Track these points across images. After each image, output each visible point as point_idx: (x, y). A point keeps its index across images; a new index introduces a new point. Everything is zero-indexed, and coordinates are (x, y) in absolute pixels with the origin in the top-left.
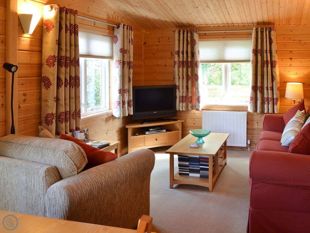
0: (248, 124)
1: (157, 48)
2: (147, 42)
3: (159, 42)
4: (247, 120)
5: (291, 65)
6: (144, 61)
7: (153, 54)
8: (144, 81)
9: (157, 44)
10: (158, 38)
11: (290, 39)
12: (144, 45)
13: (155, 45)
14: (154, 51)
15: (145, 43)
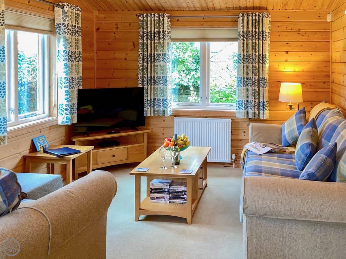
0: (232, 134)
1: (115, 36)
2: (101, 27)
3: (117, 28)
4: (231, 129)
5: (286, 61)
6: (96, 53)
7: (109, 44)
8: (96, 78)
9: (115, 30)
10: (115, 23)
11: (286, 27)
12: (96, 31)
13: (113, 32)
14: (110, 40)
15: (98, 29)
